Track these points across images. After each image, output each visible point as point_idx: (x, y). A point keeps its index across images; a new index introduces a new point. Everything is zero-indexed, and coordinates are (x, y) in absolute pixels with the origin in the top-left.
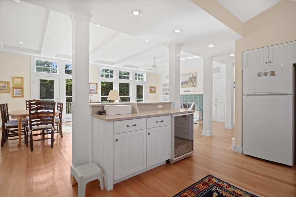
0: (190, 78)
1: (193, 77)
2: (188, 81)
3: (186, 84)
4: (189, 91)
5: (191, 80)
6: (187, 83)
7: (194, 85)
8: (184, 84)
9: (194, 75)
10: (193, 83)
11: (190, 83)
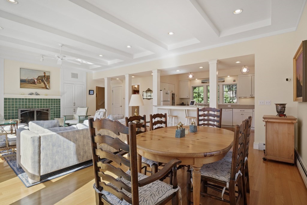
0: (39, 77)
1: (45, 76)
2: (36, 81)
3: (31, 83)
4: (37, 94)
5: (42, 81)
6: (34, 83)
7: (47, 87)
8: (28, 83)
9: (47, 74)
10: (44, 83)
11: (40, 83)
